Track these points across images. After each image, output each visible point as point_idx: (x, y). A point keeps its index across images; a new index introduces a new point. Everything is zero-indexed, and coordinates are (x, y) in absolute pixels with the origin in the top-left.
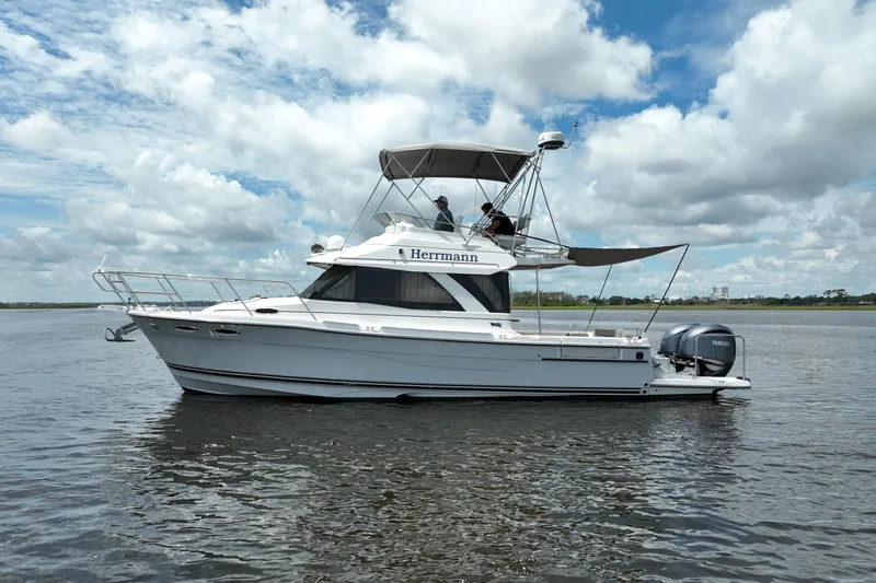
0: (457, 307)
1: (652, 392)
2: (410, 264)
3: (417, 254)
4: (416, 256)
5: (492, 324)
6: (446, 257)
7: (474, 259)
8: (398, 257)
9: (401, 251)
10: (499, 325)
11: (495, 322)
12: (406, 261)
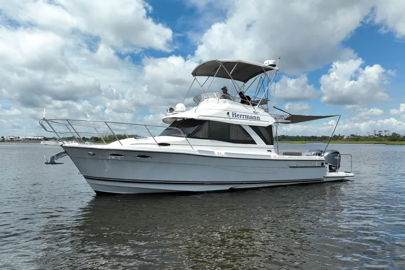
0: (253, 142)
1: (325, 180)
2: (232, 120)
3: (235, 115)
4: (234, 116)
5: (268, 151)
6: (247, 117)
7: (258, 119)
8: (227, 116)
9: (228, 113)
10: (270, 151)
11: (269, 149)
12: (230, 118)
